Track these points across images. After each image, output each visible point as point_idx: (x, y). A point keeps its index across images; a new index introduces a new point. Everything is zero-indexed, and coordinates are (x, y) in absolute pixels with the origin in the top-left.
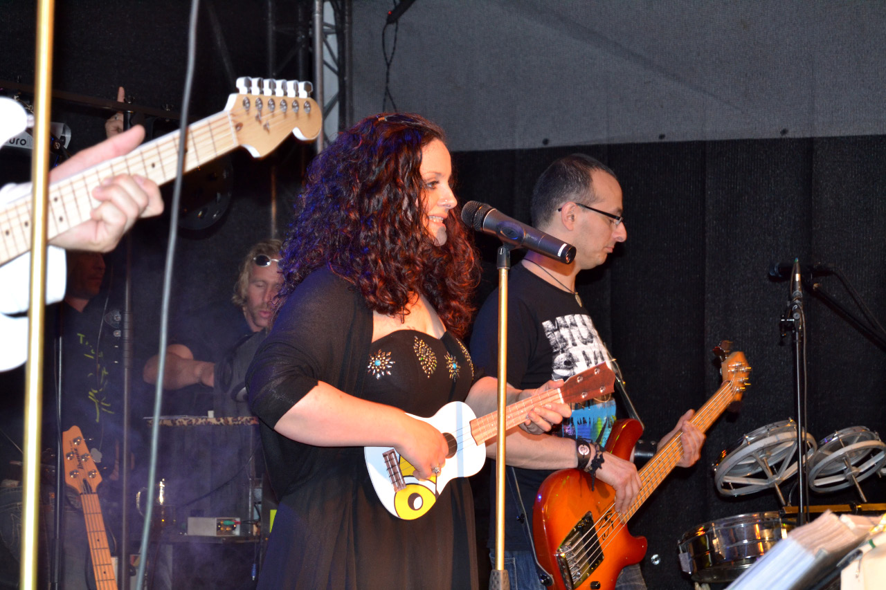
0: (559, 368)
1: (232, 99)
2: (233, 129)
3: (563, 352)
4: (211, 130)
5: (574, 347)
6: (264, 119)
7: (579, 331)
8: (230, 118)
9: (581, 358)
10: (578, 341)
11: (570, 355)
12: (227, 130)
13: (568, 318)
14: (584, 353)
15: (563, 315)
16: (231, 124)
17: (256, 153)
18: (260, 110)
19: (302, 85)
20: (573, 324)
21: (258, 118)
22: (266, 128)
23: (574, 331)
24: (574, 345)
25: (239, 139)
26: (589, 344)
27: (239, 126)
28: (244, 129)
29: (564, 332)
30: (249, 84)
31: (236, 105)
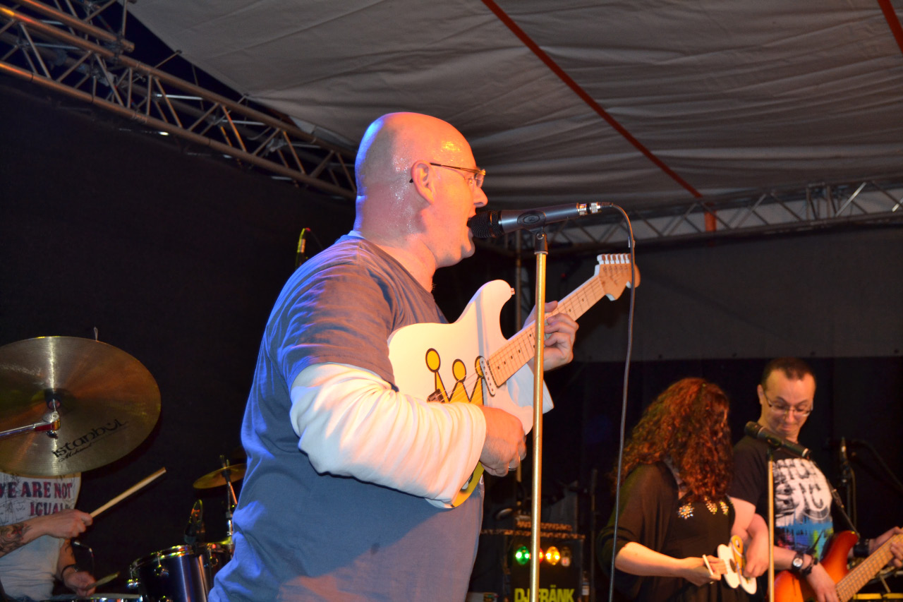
0: (780, 494)
1: (597, 268)
2: (601, 286)
3: (783, 483)
4: (592, 287)
5: (792, 481)
6: (614, 276)
7: (797, 470)
8: (599, 279)
9: (798, 488)
10: (795, 476)
11: (788, 486)
12: (599, 286)
13: (788, 462)
14: (800, 485)
15: (784, 459)
16: (600, 282)
17: (612, 299)
18: (611, 272)
19: (626, 256)
20: (793, 466)
21: (611, 277)
22: (615, 282)
23: (793, 471)
24: (792, 478)
25: (605, 290)
26: (806, 480)
27: (603, 283)
28: (607, 285)
29: (784, 471)
30: (604, 259)
31: (600, 271)
